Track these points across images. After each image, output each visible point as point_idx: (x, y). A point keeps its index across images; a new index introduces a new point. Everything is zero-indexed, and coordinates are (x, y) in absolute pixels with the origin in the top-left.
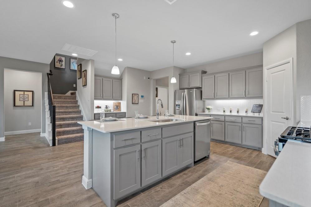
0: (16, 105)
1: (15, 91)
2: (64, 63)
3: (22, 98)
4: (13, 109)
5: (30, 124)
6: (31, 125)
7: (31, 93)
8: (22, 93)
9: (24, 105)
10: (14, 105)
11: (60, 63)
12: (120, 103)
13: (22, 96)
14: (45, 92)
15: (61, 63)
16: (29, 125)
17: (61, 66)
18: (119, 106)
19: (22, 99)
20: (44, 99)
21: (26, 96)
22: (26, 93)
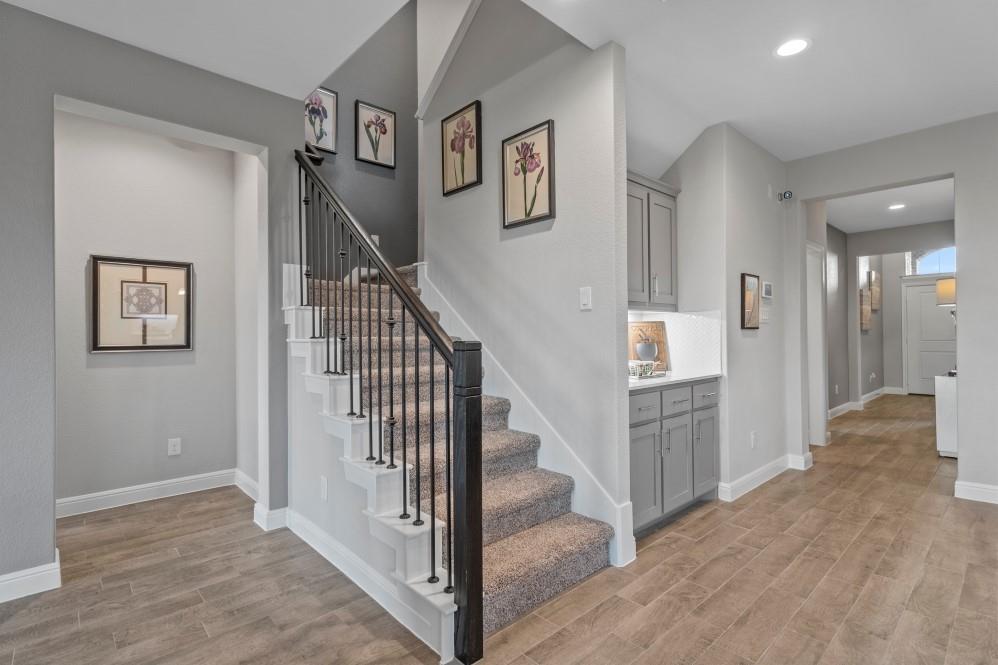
0: (103, 343)
1: (96, 260)
2: (329, 125)
3: (135, 300)
4: (89, 365)
5: (174, 446)
6: (178, 452)
7: (181, 273)
8: (136, 272)
9: (144, 341)
10: (95, 345)
11: (313, 124)
12: (660, 326)
13: (133, 290)
14: (285, 266)
15: (318, 121)
16: (170, 452)
17: (319, 138)
18: (659, 343)
19: (133, 309)
20: (281, 303)
21: (155, 291)
22: (153, 273)
